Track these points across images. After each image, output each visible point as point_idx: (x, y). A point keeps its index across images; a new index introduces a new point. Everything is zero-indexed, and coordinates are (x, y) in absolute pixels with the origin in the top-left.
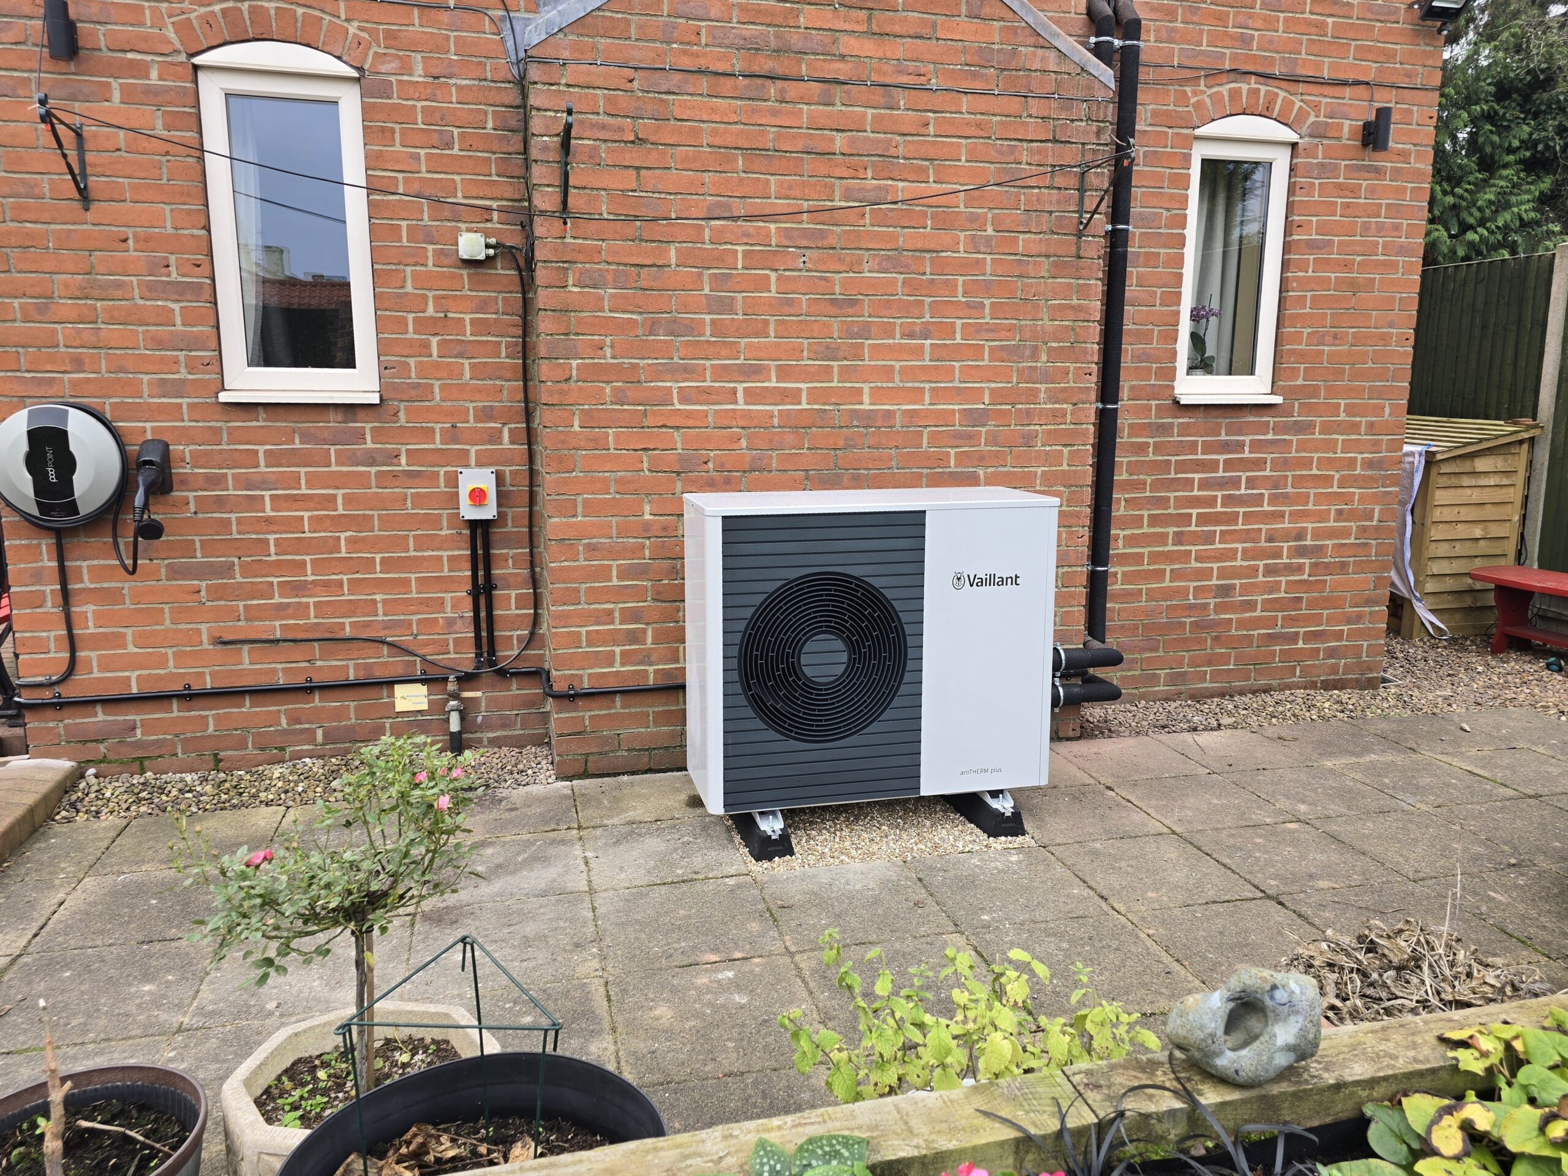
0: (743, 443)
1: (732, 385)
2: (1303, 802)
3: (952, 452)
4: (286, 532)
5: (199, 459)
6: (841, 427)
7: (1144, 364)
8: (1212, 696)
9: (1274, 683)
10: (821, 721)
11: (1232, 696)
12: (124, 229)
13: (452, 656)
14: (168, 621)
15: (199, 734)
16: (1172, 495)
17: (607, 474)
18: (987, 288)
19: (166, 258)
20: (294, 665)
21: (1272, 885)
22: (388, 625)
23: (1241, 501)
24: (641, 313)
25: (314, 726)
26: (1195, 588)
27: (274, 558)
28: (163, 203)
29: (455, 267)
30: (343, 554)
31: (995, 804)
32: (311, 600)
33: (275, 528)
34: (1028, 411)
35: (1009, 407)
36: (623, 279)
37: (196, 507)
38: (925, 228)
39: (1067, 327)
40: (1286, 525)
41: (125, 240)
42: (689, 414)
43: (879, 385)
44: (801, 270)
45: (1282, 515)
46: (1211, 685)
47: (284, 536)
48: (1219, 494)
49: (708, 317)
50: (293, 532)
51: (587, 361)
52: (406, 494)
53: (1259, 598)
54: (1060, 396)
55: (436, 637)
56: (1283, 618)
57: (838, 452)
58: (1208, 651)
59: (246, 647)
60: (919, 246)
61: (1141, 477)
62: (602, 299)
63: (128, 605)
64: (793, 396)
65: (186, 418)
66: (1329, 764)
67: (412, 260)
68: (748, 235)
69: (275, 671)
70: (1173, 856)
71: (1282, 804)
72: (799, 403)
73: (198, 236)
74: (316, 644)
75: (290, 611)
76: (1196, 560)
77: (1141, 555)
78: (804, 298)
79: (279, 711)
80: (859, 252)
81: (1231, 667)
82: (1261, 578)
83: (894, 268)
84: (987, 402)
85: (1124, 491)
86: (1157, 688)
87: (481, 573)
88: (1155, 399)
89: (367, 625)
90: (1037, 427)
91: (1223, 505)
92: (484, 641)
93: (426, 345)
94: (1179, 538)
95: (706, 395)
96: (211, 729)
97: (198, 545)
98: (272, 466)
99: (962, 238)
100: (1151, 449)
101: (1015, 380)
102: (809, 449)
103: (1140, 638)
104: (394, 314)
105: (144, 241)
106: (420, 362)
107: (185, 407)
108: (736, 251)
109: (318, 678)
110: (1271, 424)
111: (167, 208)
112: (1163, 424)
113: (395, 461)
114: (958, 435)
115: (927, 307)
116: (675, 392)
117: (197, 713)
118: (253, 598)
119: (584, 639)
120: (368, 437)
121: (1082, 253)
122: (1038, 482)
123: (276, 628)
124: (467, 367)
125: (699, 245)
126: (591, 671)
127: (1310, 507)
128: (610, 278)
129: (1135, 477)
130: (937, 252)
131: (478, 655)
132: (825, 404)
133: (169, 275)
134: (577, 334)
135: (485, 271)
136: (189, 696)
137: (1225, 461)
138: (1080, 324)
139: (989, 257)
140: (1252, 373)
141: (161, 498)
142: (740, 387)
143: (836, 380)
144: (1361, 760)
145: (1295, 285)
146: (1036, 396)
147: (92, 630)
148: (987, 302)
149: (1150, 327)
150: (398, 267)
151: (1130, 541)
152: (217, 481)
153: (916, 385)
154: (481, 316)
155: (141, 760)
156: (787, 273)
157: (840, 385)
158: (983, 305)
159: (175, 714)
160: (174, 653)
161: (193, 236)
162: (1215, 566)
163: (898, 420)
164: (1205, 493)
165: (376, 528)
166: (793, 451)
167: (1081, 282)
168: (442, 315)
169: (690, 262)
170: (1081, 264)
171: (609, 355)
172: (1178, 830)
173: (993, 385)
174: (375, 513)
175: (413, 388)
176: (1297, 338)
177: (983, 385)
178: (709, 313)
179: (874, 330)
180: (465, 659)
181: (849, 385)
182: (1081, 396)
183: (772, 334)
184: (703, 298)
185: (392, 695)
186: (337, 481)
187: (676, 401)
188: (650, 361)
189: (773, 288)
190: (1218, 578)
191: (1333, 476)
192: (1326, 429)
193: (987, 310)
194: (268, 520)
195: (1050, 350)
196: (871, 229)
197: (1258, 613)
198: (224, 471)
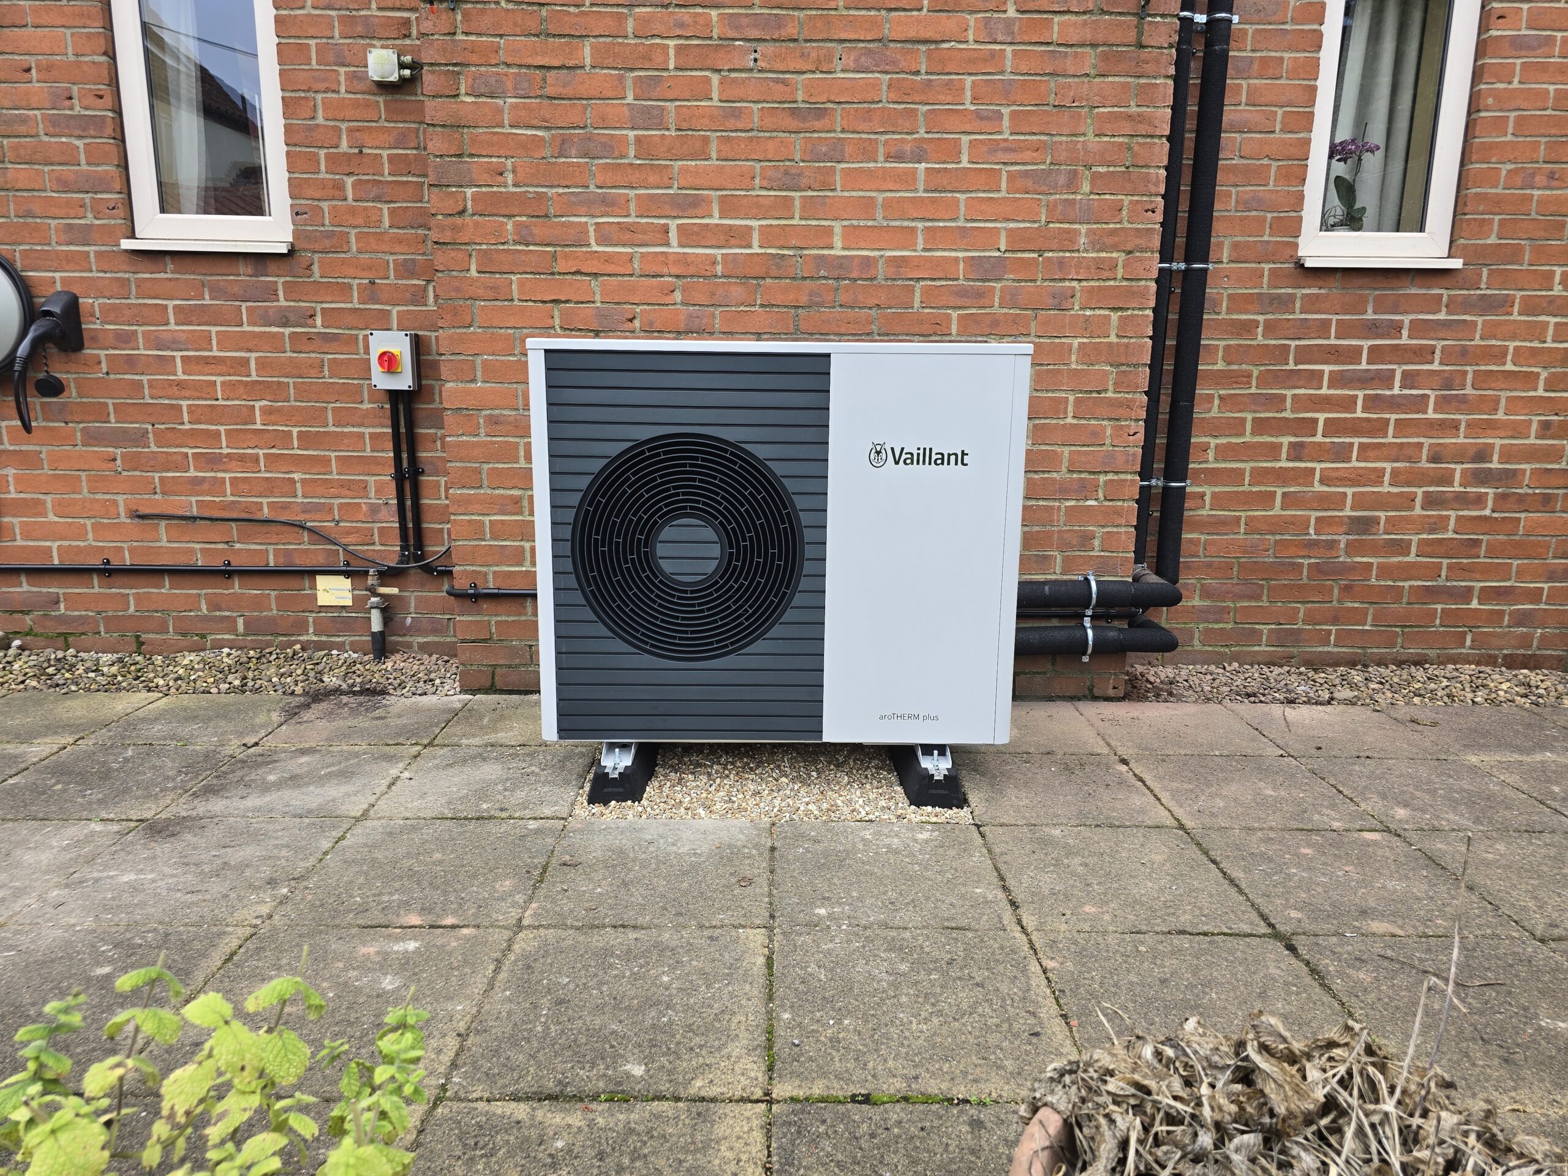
0: (678, 296)
1: (663, 221)
2: (1406, 805)
3: (955, 314)
4: (198, 398)
5: (111, 314)
6: (804, 278)
7: (1254, 213)
8: (1336, 664)
9: (1432, 653)
10: (686, 632)
11: (1366, 666)
12: (27, 57)
13: (378, 548)
14: (85, 490)
15: (120, 614)
16: (1289, 393)
17: (509, 331)
18: (1006, 92)
19: (68, 89)
20: (212, 546)
21: (1290, 918)
22: (307, 509)
23: (1394, 403)
24: (547, 128)
25: (235, 614)
26: (1318, 519)
27: (188, 426)
28: (64, 26)
29: (369, 93)
30: (259, 426)
31: (927, 763)
32: (227, 476)
33: (187, 393)
34: (1061, 263)
35: (1035, 255)
36: (526, 85)
37: (108, 367)
38: (920, 10)
39: (1121, 144)
40: (1461, 440)
41: (28, 70)
42: (608, 258)
43: (855, 223)
44: (751, 70)
45: (1455, 426)
46: (1336, 650)
47: (197, 402)
48: (1361, 394)
49: (632, 134)
50: (206, 399)
51: (484, 189)
52: (323, 360)
53: (1415, 538)
54: (1108, 241)
55: (359, 525)
56: (1450, 567)
57: (800, 311)
58: (1335, 603)
59: (163, 523)
60: (912, 34)
61: (1244, 367)
62: (499, 111)
63: (46, 470)
64: (742, 236)
65: (94, 268)
66: (1474, 759)
67: (323, 86)
68: (682, 25)
69: (192, 551)
70: (1158, 858)
71: (1372, 804)
72: (750, 246)
73: (99, 63)
74: (233, 525)
75: (206, 486)
76: (1321, 481)
77: (1241, 472)
78: (755, 107)
79: (199, 595)
80: (829, 45)
81: (1366, 628)
82: (1418, 511)
83: (877, 65)
84: (1003, 248)
85: (1218, 384)
86: (1256, 648)
87: (405, 455)
88: (1268, 262)
89: (285, 507)
90: (1075, 284)
91: (1365, 409)
92: (411, 533)
93: (340, 187)
94: (1297, 452)
95: (629, 234)
96: (132, 609)
97: (111, 409)
98: (182, 324)
99: (972, 23)
100: (1260, 330)
101: (1043, 218)
102: (762, 306)
103: (1235, 581)
104: (304, 149)
105: (47, 69)
106: (334, 207)
107: (92, 255)
108: (668, 46)
109: (237, 563)
110: (1445, 299)
111: (68, 32)
112: (1279, 295)
113: (310, 321)
114: (962, 293)
115: (921, 118)
116: (591, 229)
117: (117, 591)
118: (168, 470)
119: (487, 530)
120: (281, 293)
121: (1145, 40)
122: (1074, 358)
123: (191, 504)
124: (386, 212)
125: (620, 40)
126: (496, 569)
127: (1500, 415)
128: (509, 85)
129: (1235, 367)
130: (936, 42)
131: (404, 548)
132: (782, 247)
133: (72, 108)
134: (472, 155)
135: (403, 97)
136: (109, 572)
137: (1371, 348)
138: (1140, 140)
139: (1009, 49)
140: (1422, 229)
141: (73, 356)
142: (673, 224)
143: (797, 216)
144: (1528, 759)
145: (1490, 101)
146: (1073, 241)
147: (13, 495)
148: (1006, 111)
149: (1266, 162)
150: (308, 95)
151: (1224, 452)
152: (126, 339)
153: (906, 224)
154: (401, 151)
155: (65, 635)
156: (733, 75)
157: (803, 222)
158: (1000, 116)
159: (97, 590)
160: (92, 524)
161: (94, 63)
162: (1349, 491)
163: (881, 270)
164: (1339, 392)
165: (292, 398)
166: (742, 308)
167: (1143, 81)
168: (356, 151)
169: (609, 62)
170: (1143, 56)
171: (510, 182)
172: (1189, 823)
173: (1012, 225)
174: (291, 381)
175: (328, 237)
176: (1490, 175)
177: (999, 225)
178: (633, 128)
179: (848, 150)
180: (389, 551)
181: (814, 223)
182: (1138, 241)
183: (714, 155)
184: (625, 109)
185: (314, 587)
186: (248, 342)
187: (593, 242)
188: (561, 190)
189: (715, 95)
190: (1352, 509)
191: (1538, 375)
192: (1530, 307)
193: (1006, 123)
194: (180, 384)
195: (1095, 177)
196: (845, 13)
197: (1412, 558)
198: (134, 328)
